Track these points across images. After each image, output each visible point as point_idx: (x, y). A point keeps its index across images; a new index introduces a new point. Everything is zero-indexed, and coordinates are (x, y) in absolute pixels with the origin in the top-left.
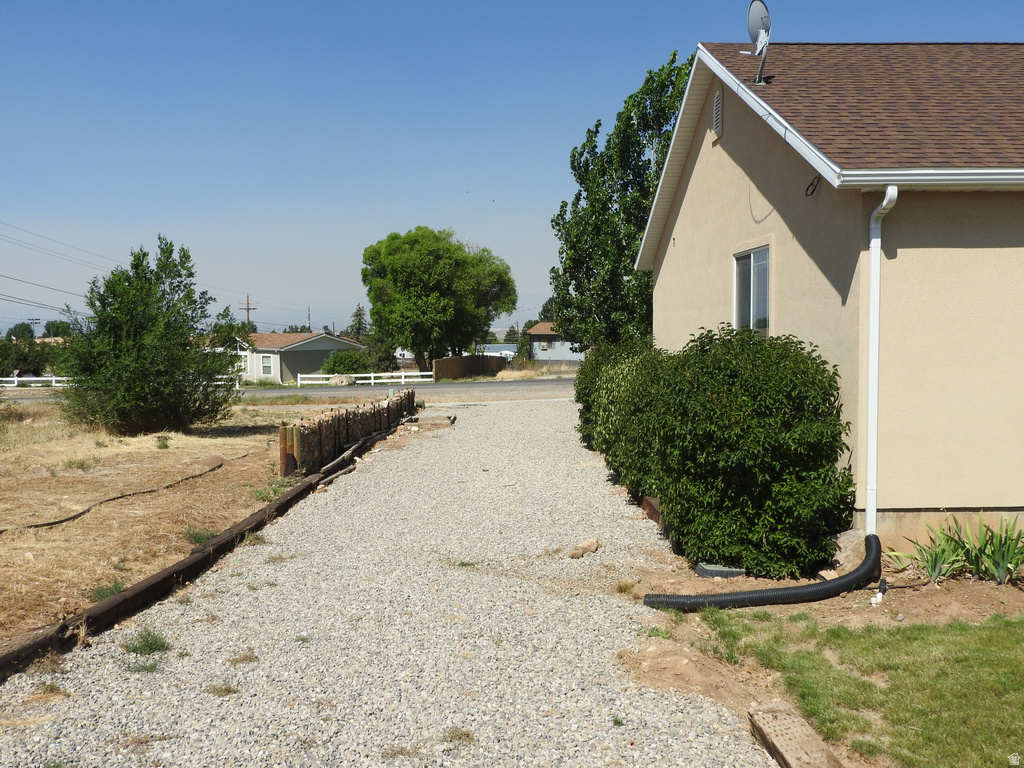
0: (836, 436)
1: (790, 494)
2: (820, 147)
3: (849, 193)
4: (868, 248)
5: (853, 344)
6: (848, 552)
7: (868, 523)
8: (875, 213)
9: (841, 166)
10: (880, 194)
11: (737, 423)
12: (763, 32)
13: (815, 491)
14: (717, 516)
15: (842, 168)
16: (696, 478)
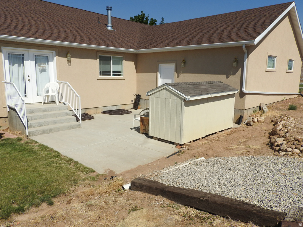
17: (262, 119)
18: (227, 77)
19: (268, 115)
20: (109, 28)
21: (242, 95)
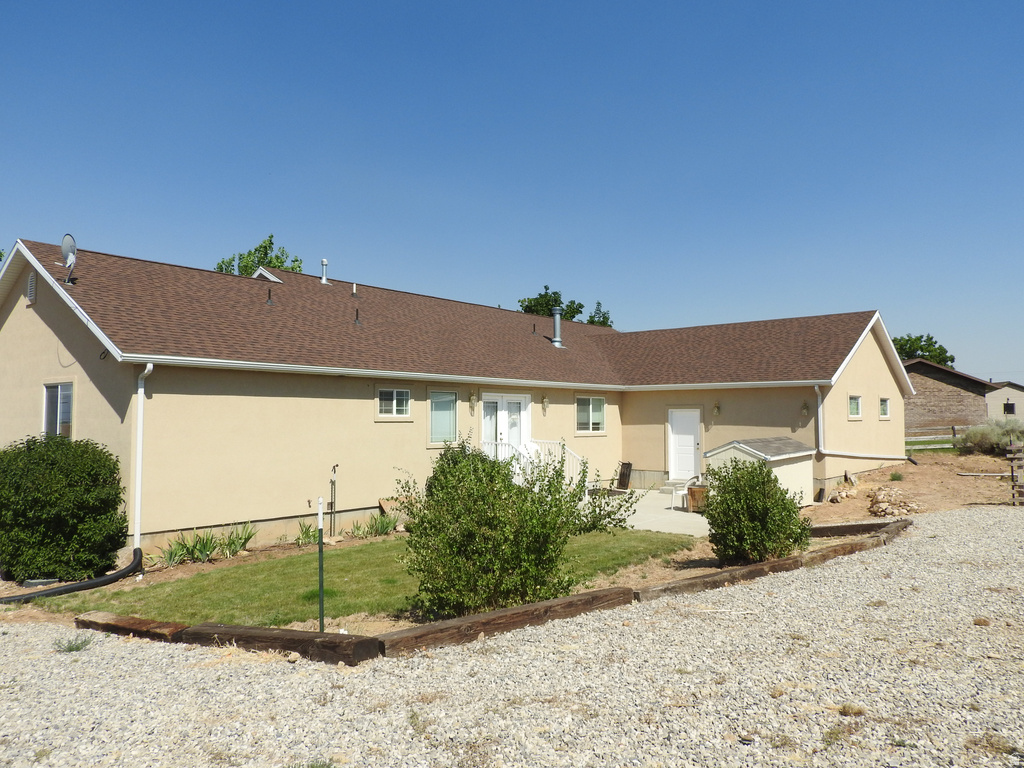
0: (117, 495)
1: (89, 529)
2: (110, 337)
3: (126, 365)
4: (137, 393)
5: (127, 445)
6: (123, 559)
7: (135, 542)
8: (141, 376)
9: (123, 350)
10: (143, 366)
11: (56, 491)
12: (71, 254)
13: (105, 526)
14: (39, 549)
15: (123, 352)
16: (24, 528)
17: (853, 492)
18: (794, 431)
19: (860, 488)
20: (557, 345)
21: (820, 457)
